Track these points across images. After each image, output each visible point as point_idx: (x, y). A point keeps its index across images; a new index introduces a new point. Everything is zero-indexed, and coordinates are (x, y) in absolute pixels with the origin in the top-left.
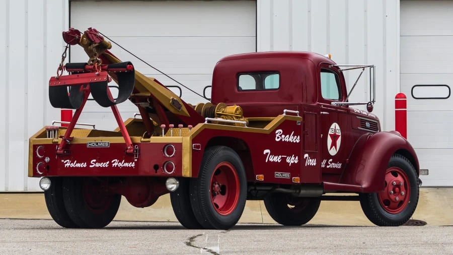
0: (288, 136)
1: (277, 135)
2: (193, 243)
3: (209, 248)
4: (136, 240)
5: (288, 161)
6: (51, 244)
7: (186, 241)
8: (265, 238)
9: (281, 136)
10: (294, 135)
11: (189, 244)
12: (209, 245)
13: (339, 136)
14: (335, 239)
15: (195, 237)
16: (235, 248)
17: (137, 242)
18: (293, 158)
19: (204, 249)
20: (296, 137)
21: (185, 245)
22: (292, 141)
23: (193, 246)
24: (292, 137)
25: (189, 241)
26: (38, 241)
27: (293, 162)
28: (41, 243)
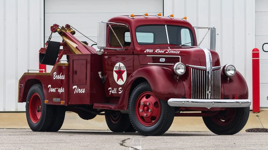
0: (59, 76)
1: (54, 76)
2: (124, 144)
3: (135, 147)
4: (88, 142)
5: (59, 91)
6: (33, 145)
7: (120, 142)
8: (171, 140)
9: (56, 76)
10: (62, 75)
11: (122, 145)
12: (135, 145)
13: (125, 71)
14: (216, 141)
15: (126, 140)
16: (151, 147)
17: (88, 143)
18: (61, 89)
19: (132, 147)
20: (63, 76)
21: (119, 145)
22: (61, 79)
23: (125, 146)
24: (61, 76)
25: (122, 143)
26: (24, 143)
27: (61, 91)
28: (27, 144)
